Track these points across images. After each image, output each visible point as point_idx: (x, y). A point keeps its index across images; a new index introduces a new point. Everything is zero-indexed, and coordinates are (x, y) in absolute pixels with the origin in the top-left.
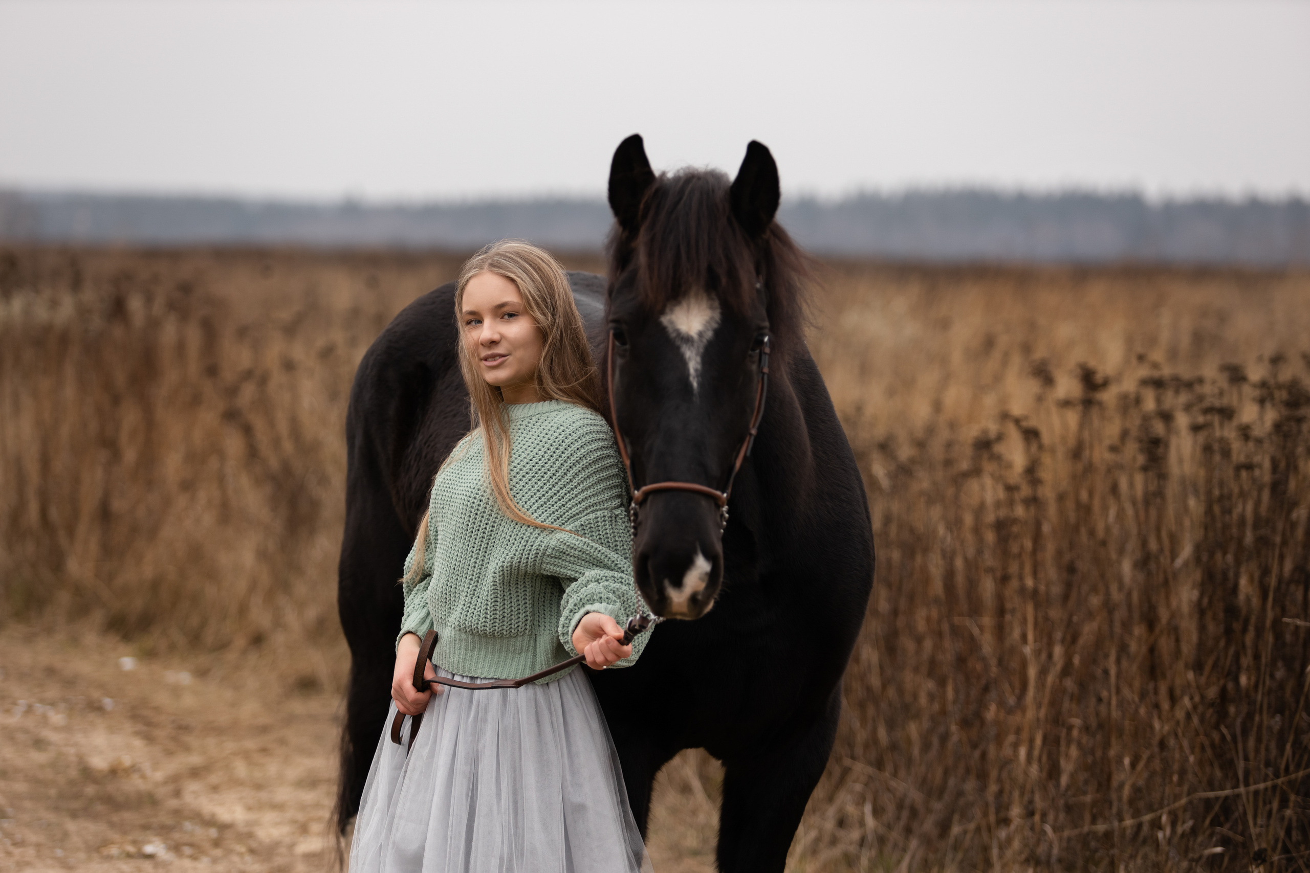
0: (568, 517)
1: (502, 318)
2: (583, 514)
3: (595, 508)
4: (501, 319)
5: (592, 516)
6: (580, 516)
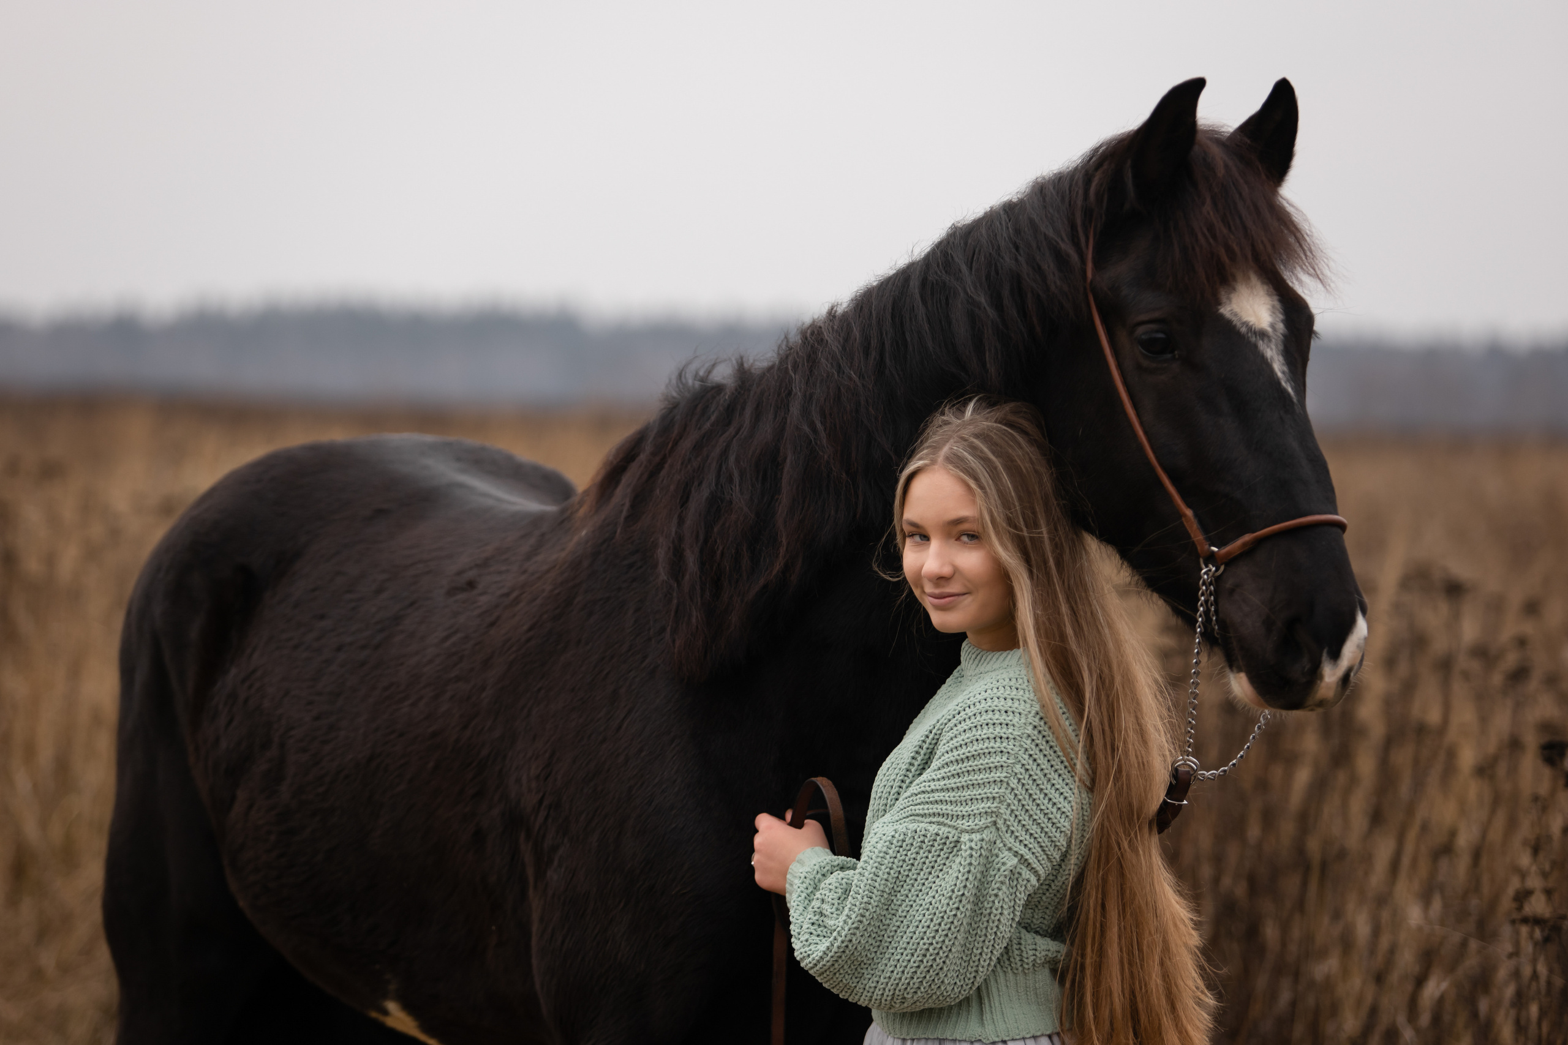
1: (958, 539)
4: (956, 540)
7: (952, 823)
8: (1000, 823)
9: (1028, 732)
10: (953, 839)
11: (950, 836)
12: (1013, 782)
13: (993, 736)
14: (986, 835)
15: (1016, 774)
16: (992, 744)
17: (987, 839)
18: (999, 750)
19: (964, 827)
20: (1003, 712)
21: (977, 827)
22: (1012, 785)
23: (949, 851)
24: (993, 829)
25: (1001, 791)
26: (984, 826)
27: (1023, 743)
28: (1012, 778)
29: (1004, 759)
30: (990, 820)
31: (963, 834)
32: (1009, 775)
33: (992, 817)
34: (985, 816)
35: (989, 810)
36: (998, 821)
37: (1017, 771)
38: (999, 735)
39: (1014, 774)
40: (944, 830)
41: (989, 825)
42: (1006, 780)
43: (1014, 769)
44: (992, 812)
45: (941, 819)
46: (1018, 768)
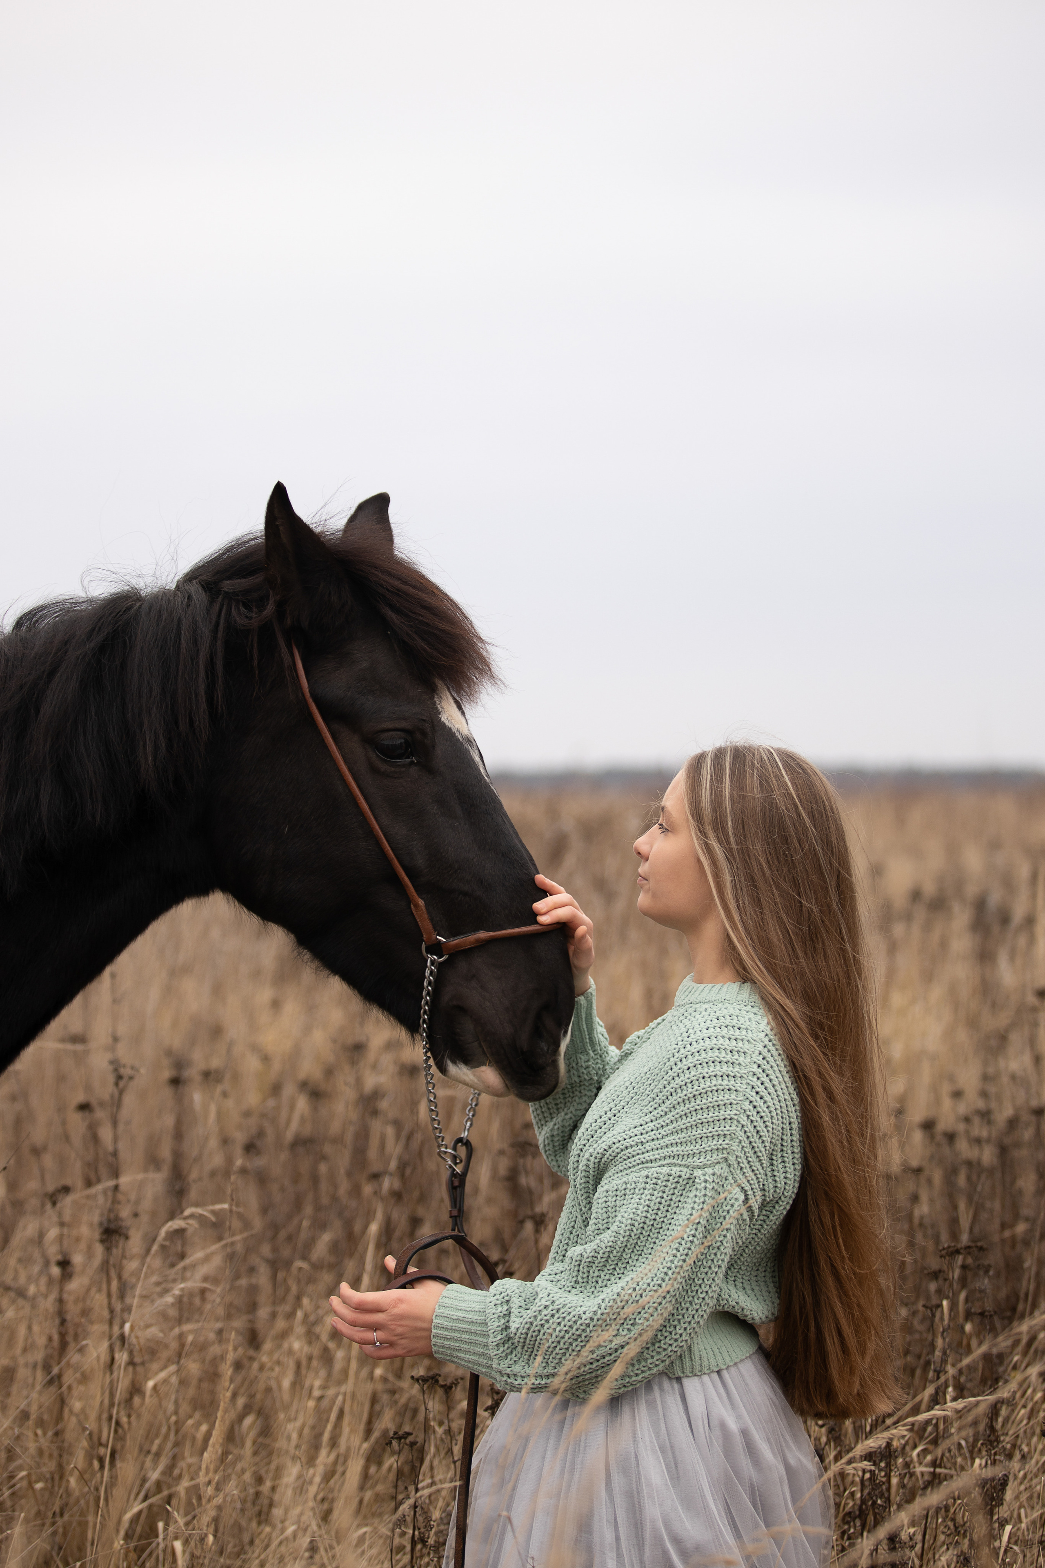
0: (638, 1161)
2: (657, 1164)
3: (674, 1161)
5: (665, 1170)
6: (653, 1165)
7: (683, 1162)
8: (732, 1159)
9: (753, 1070)
10: (686, 1177)
11: (683, 1174)
12: (744, 1120)
13: (721, 1074)
14: (717, 1169)
15: (745, 1111)
16: (720, 1082)
17: (718, 1173)
18: (727, 1087)
19: (695, 1164)
20: (728, 1052)
21: (709, 1163)
22: (742, 1122)
23: (682, 1188)
24: (724, 1165)
25: (731, 1128)
26: (715, 1161)
27: (749, 1081)
28: (741, 1115)
29: (733, 1096)
30: (721, 1156)
31: (695, 1170)
32: (738, 1113)
33: (723, 1153)
34: (716, 1152)
35: (721, 1147)
36: (730, 1157)
37: (746, 1108)
38: (727, 1073)
39: (743, 1111)
40: (675, 1170)
41: (721, 1161)
42: (736, 1117)
43: (743, 1106)
44: (723, 1149)
45: (671, 1161)
46: (747, 1105)
